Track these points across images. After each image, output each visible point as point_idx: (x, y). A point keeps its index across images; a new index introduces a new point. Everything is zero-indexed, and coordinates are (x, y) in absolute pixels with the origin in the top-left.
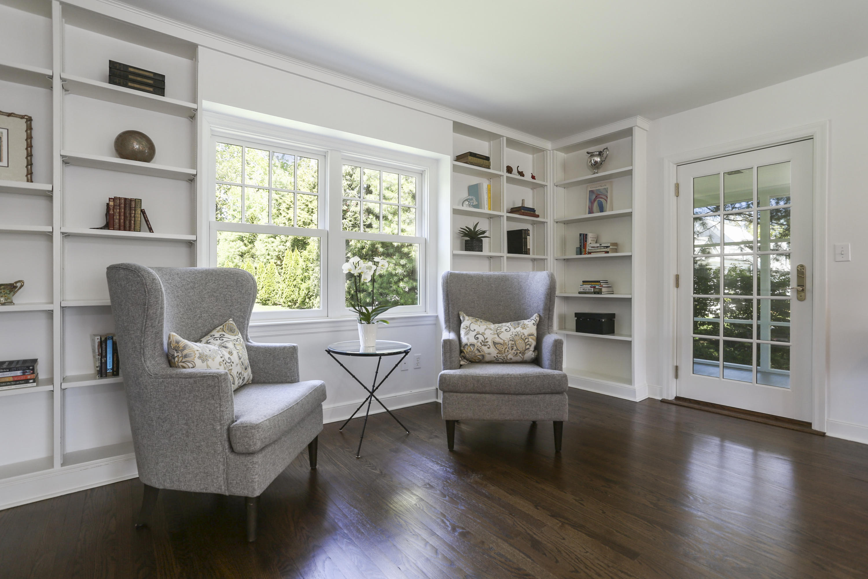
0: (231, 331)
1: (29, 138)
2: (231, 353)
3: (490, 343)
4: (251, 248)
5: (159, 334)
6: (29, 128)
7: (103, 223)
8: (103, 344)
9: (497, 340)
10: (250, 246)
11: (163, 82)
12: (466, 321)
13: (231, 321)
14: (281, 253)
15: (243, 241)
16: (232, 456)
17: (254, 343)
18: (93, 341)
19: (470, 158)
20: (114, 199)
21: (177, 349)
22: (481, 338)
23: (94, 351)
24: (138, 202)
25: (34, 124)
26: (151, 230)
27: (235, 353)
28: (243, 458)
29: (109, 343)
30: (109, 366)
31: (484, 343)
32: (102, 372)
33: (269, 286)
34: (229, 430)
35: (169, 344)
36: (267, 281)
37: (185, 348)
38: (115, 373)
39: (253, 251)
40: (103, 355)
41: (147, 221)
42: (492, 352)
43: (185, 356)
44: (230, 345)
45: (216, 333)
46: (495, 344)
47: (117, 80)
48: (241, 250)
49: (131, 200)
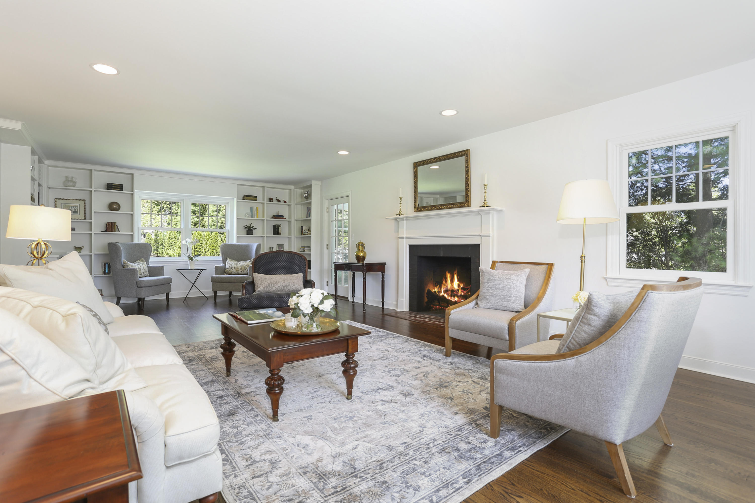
0: (143, 261)
1: (85, 206)
2: (141, 266)
3: (233, 268)
4: (202, 220)
5: (121, 260)
6: (85, 203)
7: (105, 230)
8: (105, 265)
9: (236, 267)
10: (201, 218)
11: (123, 186)
12: (228, 261)
13: (143, 258)
14: (223, 224)
15: (195, 214)
16: (137, 288)
17: (150, 265)
18: (102, 264)
19: (246, 198)
20: (108, 223)
21: (125, 264)
22: (231, 266)
23: (102, 267)
24: (115, 223)
25: (86, 202)
26: (119, 231)
27: (142, 267)
28: (140, 288)
29: (107, 265)
30: (107, 271)
31: (232, 268)
32: (105, 273)
33: (214, 249)
34: (137, 282)
35: (123, 262)
36: (211, 245)
37: (127, 263)
38: (109, 273)
39: (203, 222)
40: (105, 268)
41: (118, 229)
42: (234, 271)
43: (127, 265)
44: (141, 265)
45: (137, 262)
46: (235, 268)
47: (109, 188)
48: (194, 221)
49: (113, 223)
